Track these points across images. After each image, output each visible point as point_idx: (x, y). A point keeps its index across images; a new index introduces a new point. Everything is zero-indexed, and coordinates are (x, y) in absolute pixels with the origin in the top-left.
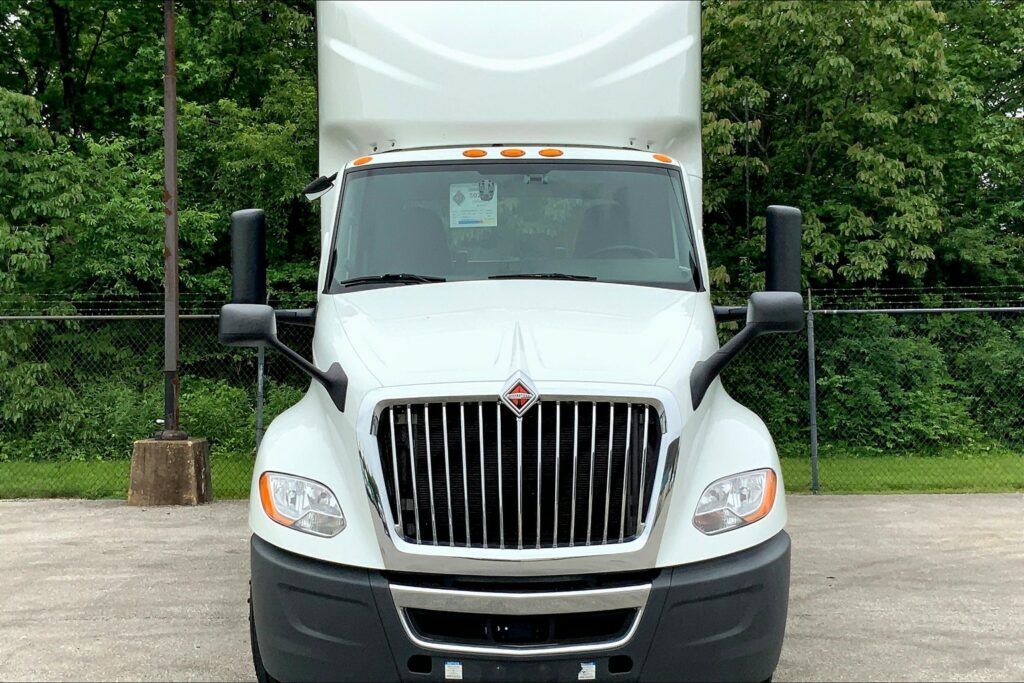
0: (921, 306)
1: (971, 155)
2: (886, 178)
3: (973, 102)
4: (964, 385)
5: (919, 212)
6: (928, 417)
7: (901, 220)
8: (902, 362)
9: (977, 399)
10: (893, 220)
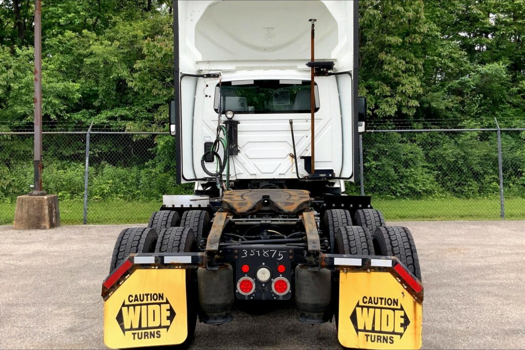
0: (413, 129)
1: (436, 58)
2: (397, 68)
3: (437, 34)
4: (433, 166)
5: (412, 84)
6: (416, 181)
7: (404, 88)
8: (404, 155)
9: (439, 173)
10: (400, 88)
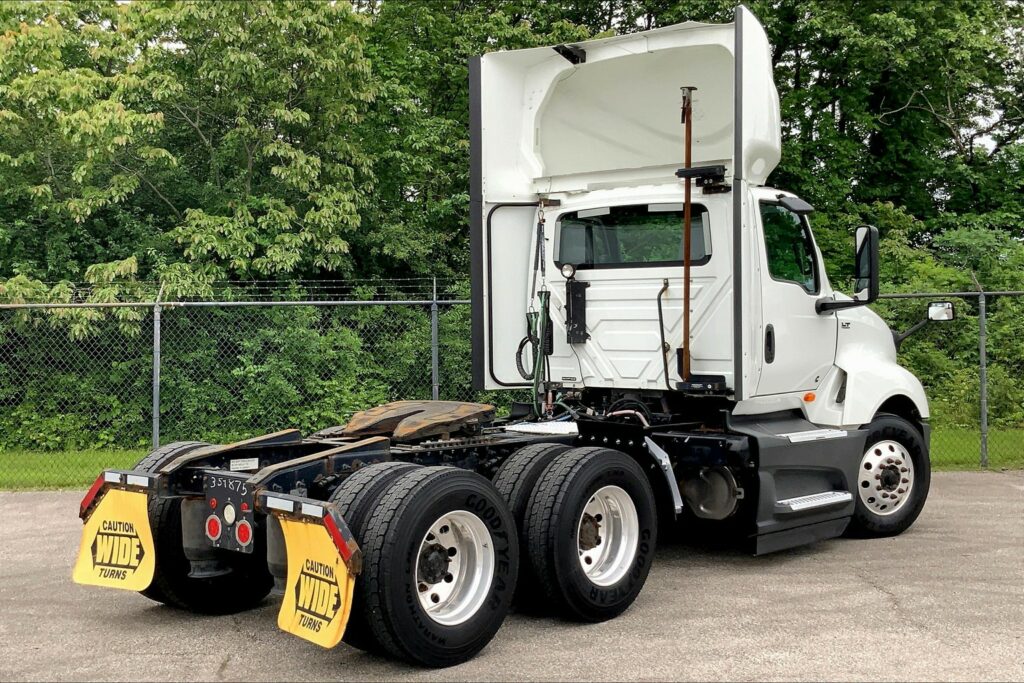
0: (355, 298)
5: (337, 207)
7: (318, 214)
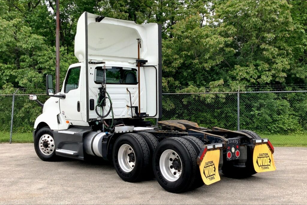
1: (300, 46)
2: (272, 53)
3: (301, 31)
4: (297, 114)
5: (283, 63)
6: (284, 123)
7: (277, 65)
8: (277, 107)
9: (300, 118)
10: (274, 66)
